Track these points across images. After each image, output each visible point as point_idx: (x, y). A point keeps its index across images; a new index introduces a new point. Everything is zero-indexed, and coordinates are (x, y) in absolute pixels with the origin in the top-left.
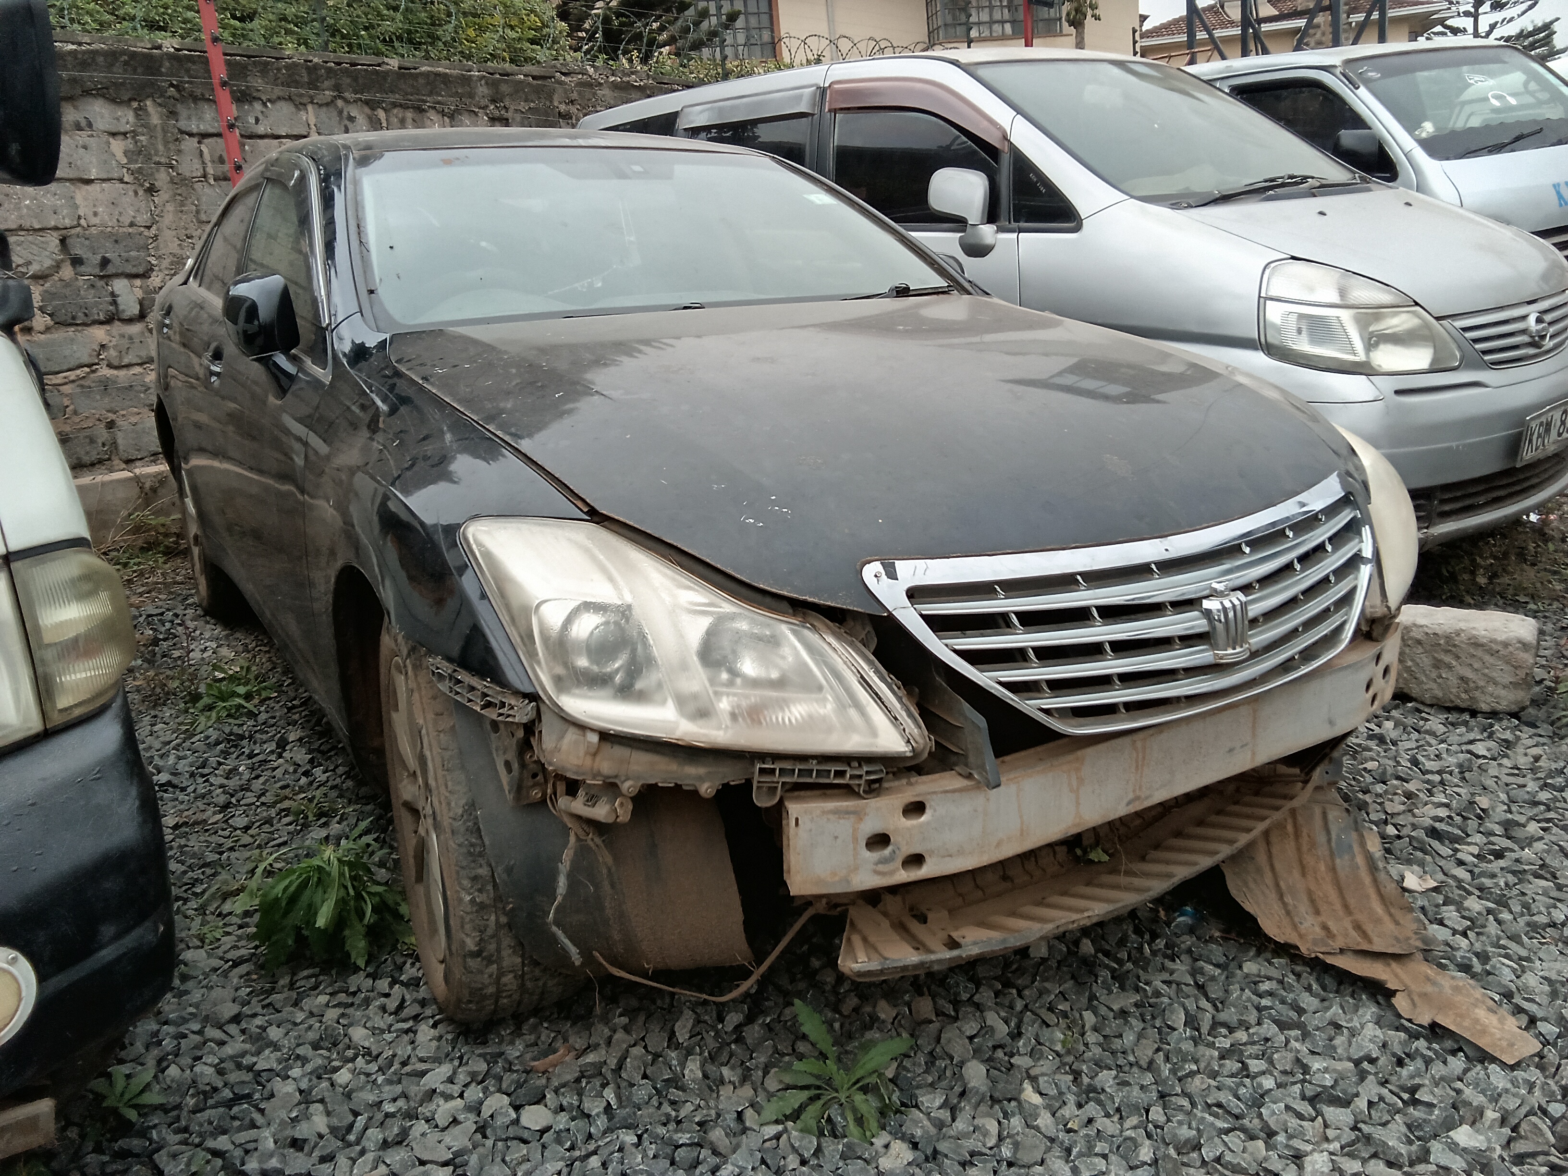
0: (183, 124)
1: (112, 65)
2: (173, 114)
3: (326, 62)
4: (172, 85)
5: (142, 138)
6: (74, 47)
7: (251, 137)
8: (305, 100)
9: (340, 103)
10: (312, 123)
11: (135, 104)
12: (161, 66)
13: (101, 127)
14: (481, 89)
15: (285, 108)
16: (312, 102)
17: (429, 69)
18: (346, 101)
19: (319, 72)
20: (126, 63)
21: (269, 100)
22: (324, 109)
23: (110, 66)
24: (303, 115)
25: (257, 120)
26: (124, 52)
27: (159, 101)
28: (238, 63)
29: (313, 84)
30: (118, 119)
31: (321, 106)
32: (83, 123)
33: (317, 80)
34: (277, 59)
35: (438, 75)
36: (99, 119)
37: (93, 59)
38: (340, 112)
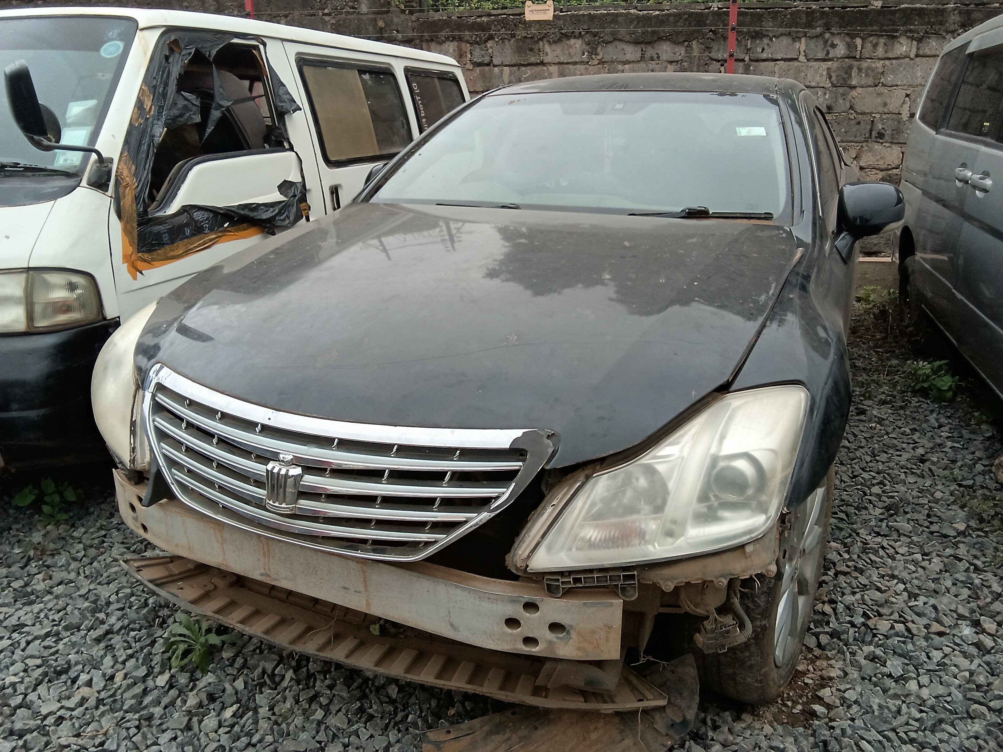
0: (713, 55)
1: (677, 22)
2: (709, 48)
3: (823, 8)
4: (711, 31)
5: (685, 64)
6: (657, 13)
7: (757, 61)
8: (800, 35)
9: (827, 35)
10: (802, 50)
11: (686, 44)
12: (706, 20)
13: (665, 58)
14: (953, 17)
15: (785, 41)
16: (805, 36)
17: (907, 6)
18: (832, 34)
19: (815, 15)
20: (686, 19)
21: (774, 36)
22: (814, 40)
23: (676, 23)
24: (797, 45)
25: (763, 50)
26: (685, 13)
27: (700, 41)
28: (757, 13)
29: (809, 25)
30: (675, 54)
31: (811, 38)
32: (655, 56)
33: (813, 21)
34: (786, 9)
35: (915, 9)
36: (664, 54)
37: (668, 19)
38: (826, 42)
